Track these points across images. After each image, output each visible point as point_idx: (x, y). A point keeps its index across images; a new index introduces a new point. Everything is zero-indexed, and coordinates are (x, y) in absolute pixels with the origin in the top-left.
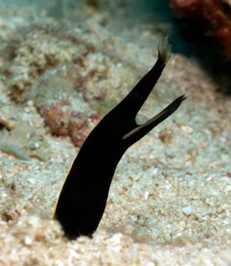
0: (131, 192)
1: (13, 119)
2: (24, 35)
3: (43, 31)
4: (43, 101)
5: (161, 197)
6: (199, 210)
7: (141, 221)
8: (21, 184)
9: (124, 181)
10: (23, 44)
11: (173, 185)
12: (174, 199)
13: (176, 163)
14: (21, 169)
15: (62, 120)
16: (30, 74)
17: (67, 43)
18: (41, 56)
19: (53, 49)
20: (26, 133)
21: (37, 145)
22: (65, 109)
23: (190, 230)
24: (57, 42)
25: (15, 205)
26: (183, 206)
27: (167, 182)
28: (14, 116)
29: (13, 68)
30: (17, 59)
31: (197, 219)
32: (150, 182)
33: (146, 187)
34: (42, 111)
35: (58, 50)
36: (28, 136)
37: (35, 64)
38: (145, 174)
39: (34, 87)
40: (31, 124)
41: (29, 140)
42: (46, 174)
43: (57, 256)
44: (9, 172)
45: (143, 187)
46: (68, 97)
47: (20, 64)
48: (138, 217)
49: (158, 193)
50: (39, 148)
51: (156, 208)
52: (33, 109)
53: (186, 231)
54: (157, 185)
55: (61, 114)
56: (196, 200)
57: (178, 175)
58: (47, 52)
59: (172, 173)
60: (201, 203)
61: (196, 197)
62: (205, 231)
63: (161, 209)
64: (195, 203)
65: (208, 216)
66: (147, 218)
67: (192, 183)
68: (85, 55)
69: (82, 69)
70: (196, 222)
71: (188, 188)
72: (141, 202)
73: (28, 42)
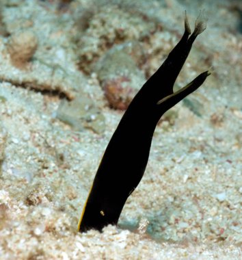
0: (171, 174)
1: (74, 90)
2: (99, 7)
3: (116, 6)
4: (106, 75)
5: (199, 181)
6: (232, 197)
7: (177, 202)
8: (70, 155)
9: (166, 162)
10: (96, 16)
11: (212, 171)
12: (211, 185)
13: (223, 147)
14: (73, 140)
15: (121, 95)
16: (100, 46)
17: (137, 20)
18: (111, 31)
19: (123, 25)
20: (85, 104)
21: (93, 117)
22: (124, 85)
23: (221, 216)
24: (128, 18)
25: (38, 192)
26: (218, 193)
27: (207, 167)
28: (76, 88)
29: (84, 38)
30: (89, 30)
31: (228, 206)
32: (191, 166)
33: (186, 170)
34: (103, 84)
35: (128, 26)
36: (87, 107)
37: (104, 37)
38: (188, 158)
39: (101, 59)
40: (92, 96)
41: (87, 111)
42: (96, 148)
43: (63, 248)
44: (61, 142)
45: (183, 169)
46: (129, 73)
47: (91, 35)
48: (175, 198)
49: (196, 177)
50: (95, 120)
51: (193, 191)
52: (96, 81)
53: (217, 217)
54: (196, 170)
55: (121, 90)
56: (231, 187)
57: (218, 161)
58: (117, 27)
59: (213, 159)
60: (235, 191)
61: (231, 185)
62: (234, 219)
63: (197, 193)
64: (230, 190)
65: (239, 204)
66: (183, 200)
67: (229, 171)
68: (153, 33)
69: (149, 46)
70: (228, 209)
71: (226, 175)
72: (180, 184)
73: (102, 15)
